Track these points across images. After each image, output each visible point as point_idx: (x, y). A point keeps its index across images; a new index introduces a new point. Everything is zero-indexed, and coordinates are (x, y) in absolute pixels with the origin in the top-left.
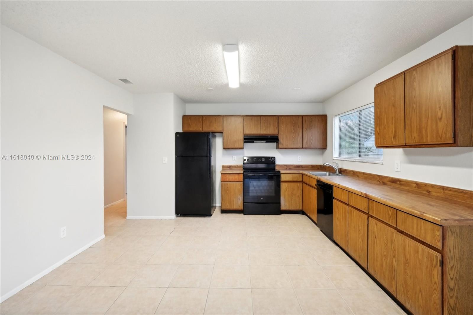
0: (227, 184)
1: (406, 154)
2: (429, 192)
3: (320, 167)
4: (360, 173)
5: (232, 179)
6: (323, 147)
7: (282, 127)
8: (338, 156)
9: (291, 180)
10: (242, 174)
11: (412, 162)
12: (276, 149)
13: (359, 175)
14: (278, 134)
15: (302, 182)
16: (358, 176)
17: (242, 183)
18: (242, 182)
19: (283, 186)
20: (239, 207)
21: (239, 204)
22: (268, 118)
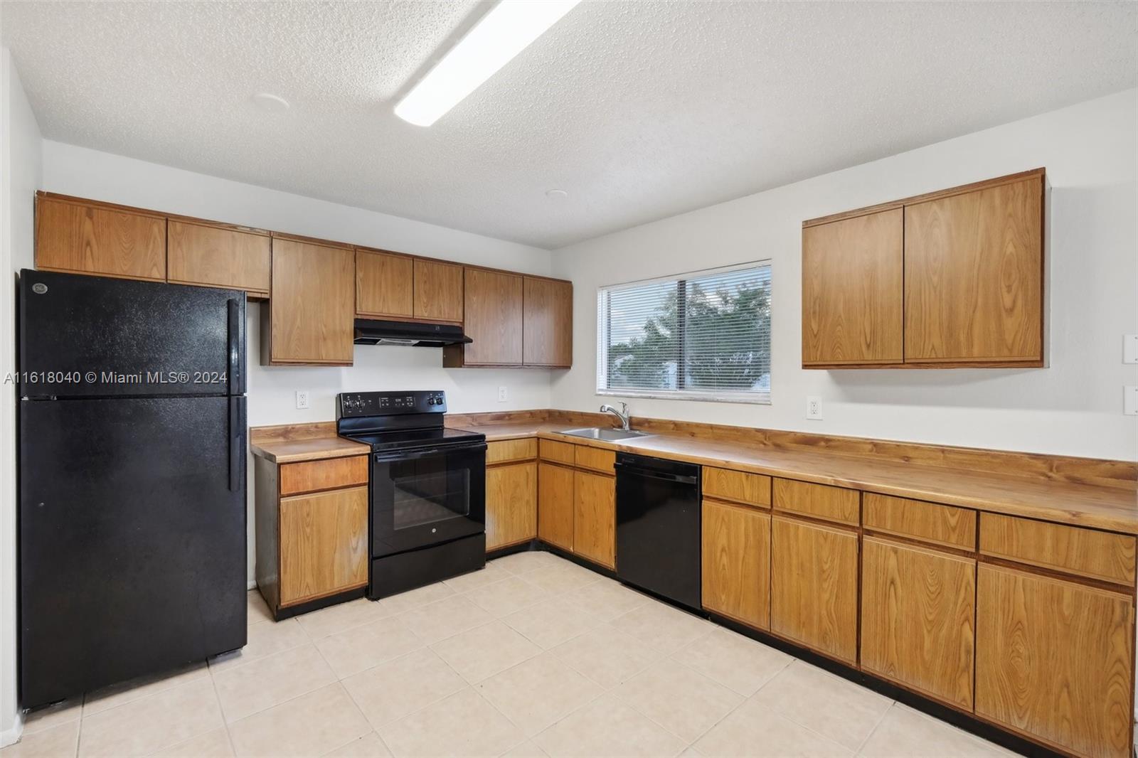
0: (308, 502)
1: (839, 381)
2: (907, 459)
3: (547, 415)
4: (698, 425)
5: (328, 477)
6: (563, 363)
7: (474, 300)
8: (605, 387)
9: (511, 458)
10: (367, 456)
11: (854, 399)
12: (445, 366)
13: (695, 430)
14: (463, 323)
15: (539, 460)
16: (693, 435)
17: (366, 488)
18: (364, 484)
19: (493, 479)
20: (356, 576)
21: (354, 568)
22: (436, 267)
